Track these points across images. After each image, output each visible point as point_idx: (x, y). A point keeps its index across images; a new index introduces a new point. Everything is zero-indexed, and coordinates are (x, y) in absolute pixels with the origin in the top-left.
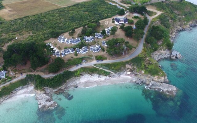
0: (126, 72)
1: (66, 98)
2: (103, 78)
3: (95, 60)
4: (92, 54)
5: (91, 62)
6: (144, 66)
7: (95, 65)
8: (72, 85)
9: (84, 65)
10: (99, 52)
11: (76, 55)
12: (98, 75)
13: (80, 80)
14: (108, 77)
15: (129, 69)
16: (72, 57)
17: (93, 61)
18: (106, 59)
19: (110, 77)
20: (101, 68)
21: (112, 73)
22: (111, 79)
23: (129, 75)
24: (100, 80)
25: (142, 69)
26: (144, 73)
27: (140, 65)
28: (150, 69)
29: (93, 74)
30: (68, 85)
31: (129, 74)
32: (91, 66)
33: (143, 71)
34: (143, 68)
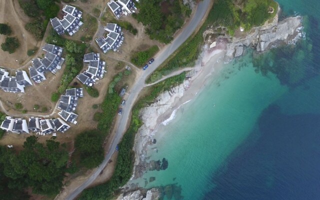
0: (206, 46)
1: (158, 170)
2: (180, 91)
3: (138, 69)
4: (119, 58)
5: (133, 80)
6: (237, 14)
7: (148, 80)
8: (144, 145)
9: (130, 98)
10: (127, 41)
11: (94, 92)
12: (167, 93)
13: (147, 125)
14: (186, 83)
15: (210, 37)
16: (95, 106)
17: (135, 75)
18: (156, 50)
19: (188, 78)
20: (165, 78)
21: (189, 71)
22: (192, 81)
23: (214, 48)
24: (177, 100)
25: (239, 24)
26: (245, 30)
27: (231, 18)
28: (250, 14)
29: (158, 98)
30: (139, 151)
31: (215, 46)
32: (143, 90)
33: (241, 28)
34: (239, 20)
